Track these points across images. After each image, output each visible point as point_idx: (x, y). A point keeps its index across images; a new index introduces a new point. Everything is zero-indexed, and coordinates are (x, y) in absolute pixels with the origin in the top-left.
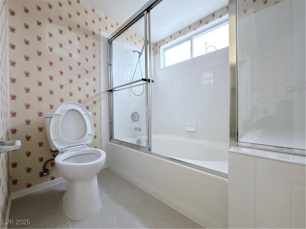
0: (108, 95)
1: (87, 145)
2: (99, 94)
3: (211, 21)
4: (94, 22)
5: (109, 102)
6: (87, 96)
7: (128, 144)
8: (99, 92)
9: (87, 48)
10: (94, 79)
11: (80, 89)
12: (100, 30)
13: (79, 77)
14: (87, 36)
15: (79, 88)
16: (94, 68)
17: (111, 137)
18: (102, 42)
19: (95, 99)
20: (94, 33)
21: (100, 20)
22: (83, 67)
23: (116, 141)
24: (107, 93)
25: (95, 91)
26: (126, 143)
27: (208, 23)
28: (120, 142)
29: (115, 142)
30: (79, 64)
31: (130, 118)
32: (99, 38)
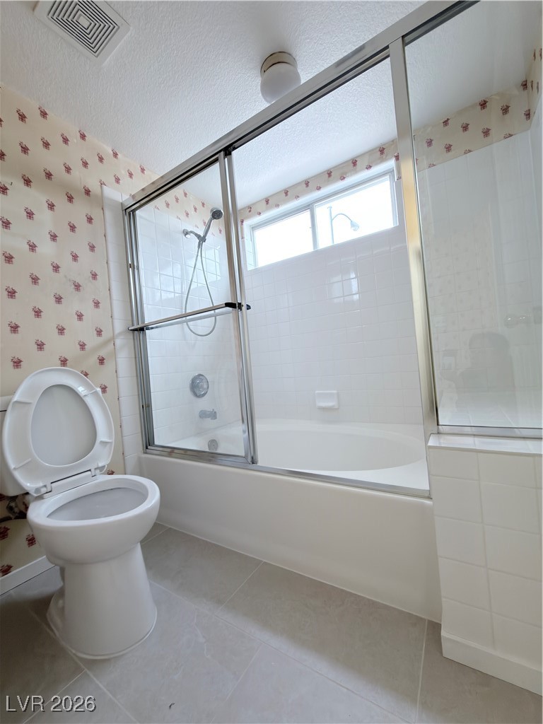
0: (132, 341)
1: (101, 469)
2: (112, 340)
3: (351, 175)
4: (85, 164)
5: (135, 358)
6: (82, 346)
7: (189, 453)
8: (112, 335)
9: (73, 228)
10: (97, 304)
11: (61, 331)
12: (102, 184)
13: (59, 300)
14: (70, 199)
15: (60, 328)
16: (94, 276)
17: (149, 442)
18: (108, 214)
19: (102, 353)
20: (88, 192)
21: (101, 159)
22: (65, 276)
23: (161, 449)
24: (130, 335)
25: (99, 332)
26: (182, 452)
27: (344, 178)
28: (169, 450)
29: (158, 452)
30: (56, 268)
31: (188, 389)
32: (101, 202)
